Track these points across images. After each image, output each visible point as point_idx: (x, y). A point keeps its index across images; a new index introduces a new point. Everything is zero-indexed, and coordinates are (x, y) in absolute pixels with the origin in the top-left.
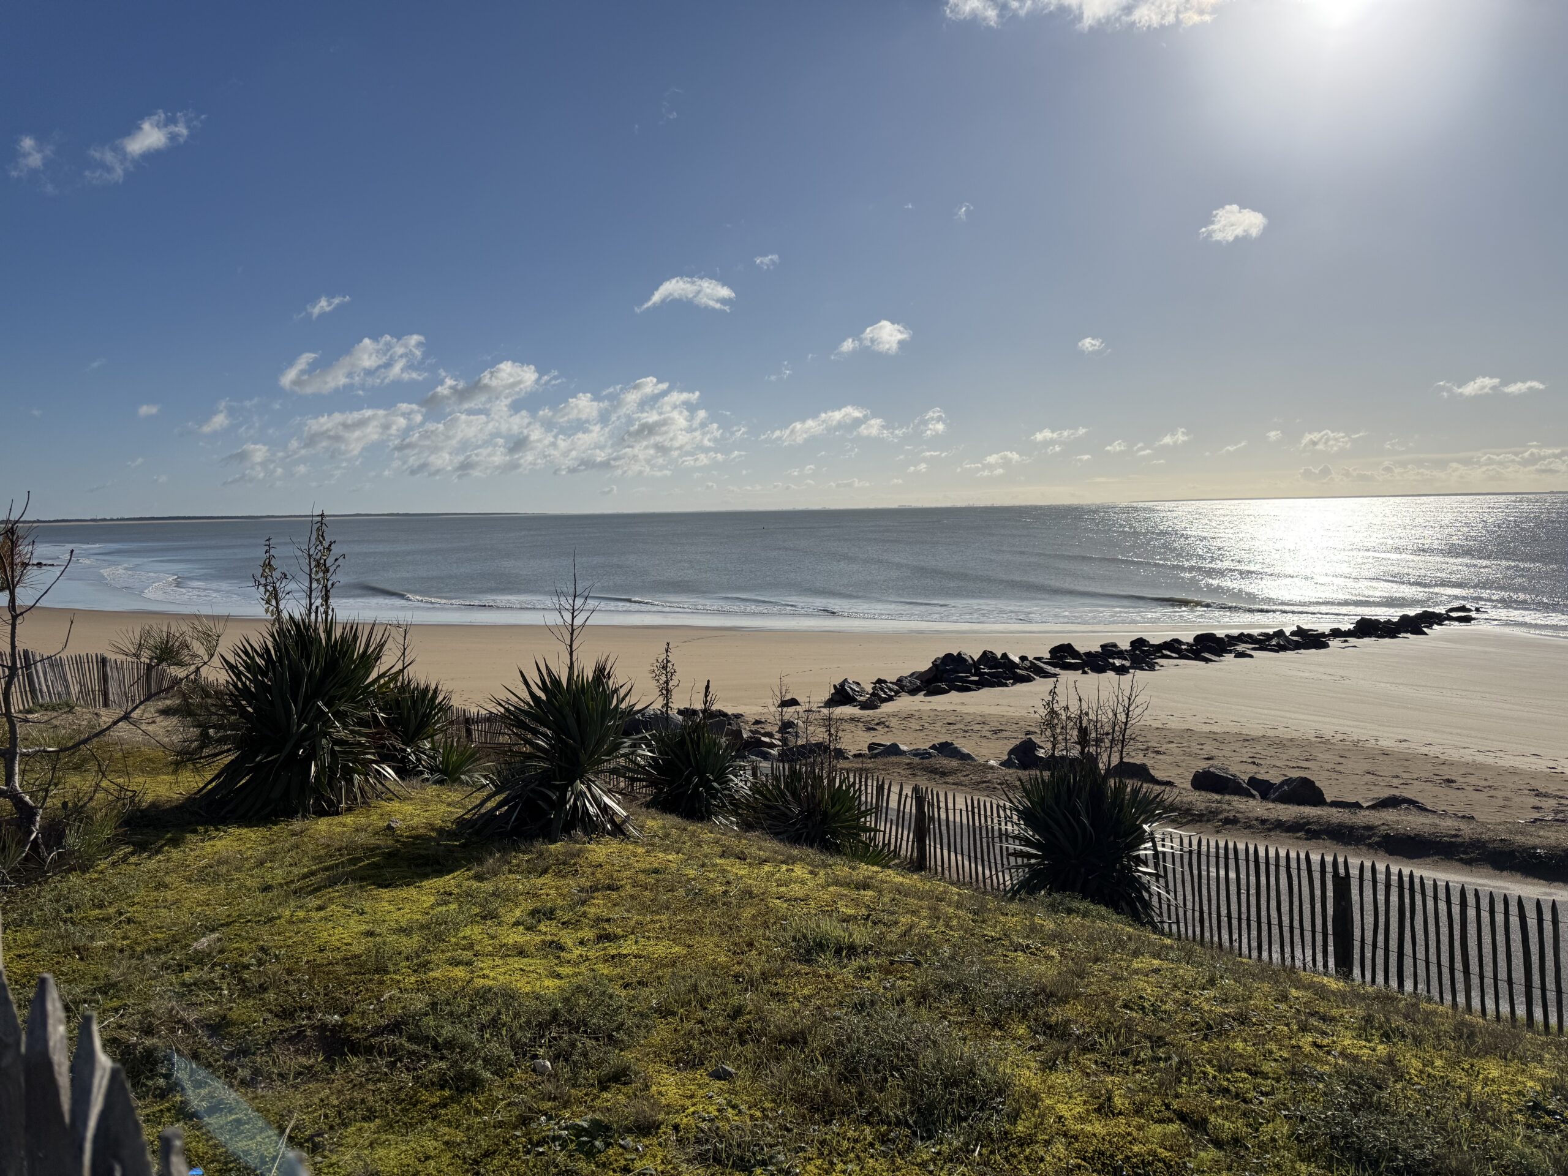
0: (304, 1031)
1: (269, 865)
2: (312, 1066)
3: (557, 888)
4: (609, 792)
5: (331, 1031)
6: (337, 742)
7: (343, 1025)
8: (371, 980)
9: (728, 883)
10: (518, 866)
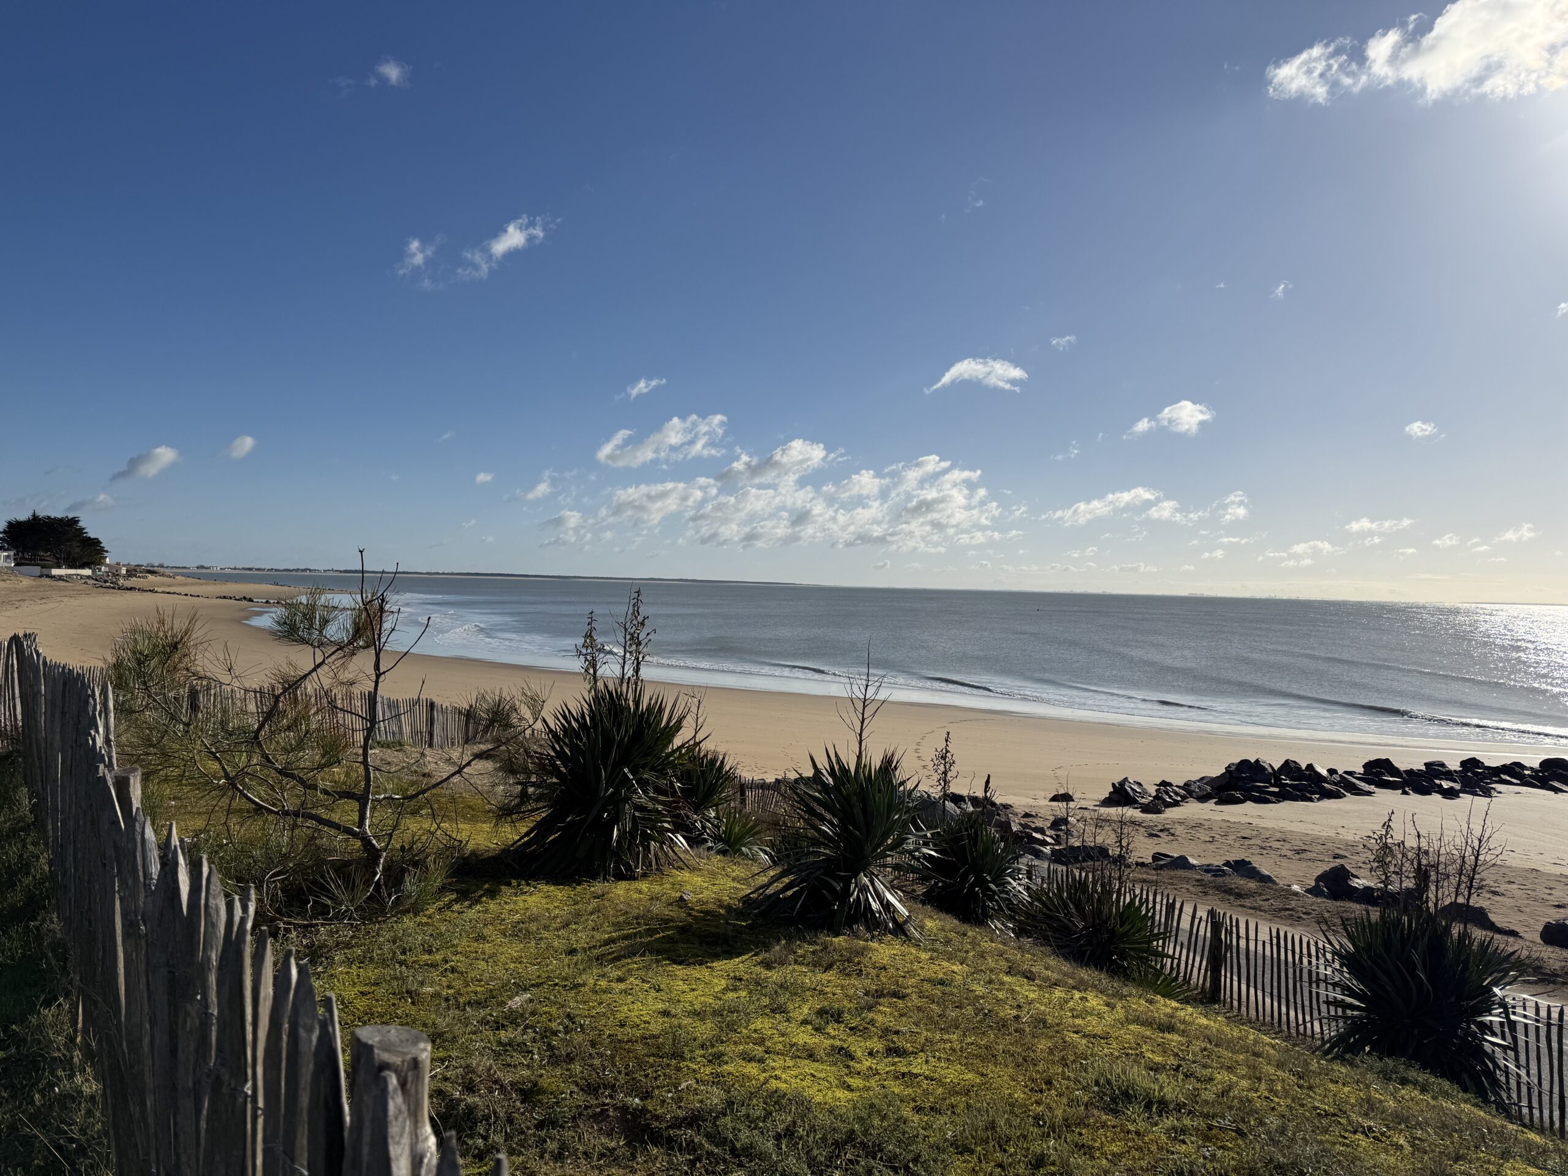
0: (607, 1110)
1: (574, 927)
2: (614, 1149)
3: (843, 987)
4: (892, 888)
5: (632, 1114)
6: (639, 808)
7: (644, 1111)
8: (668, 1065)
9: (1019, 1006)
10: (804, 956)
